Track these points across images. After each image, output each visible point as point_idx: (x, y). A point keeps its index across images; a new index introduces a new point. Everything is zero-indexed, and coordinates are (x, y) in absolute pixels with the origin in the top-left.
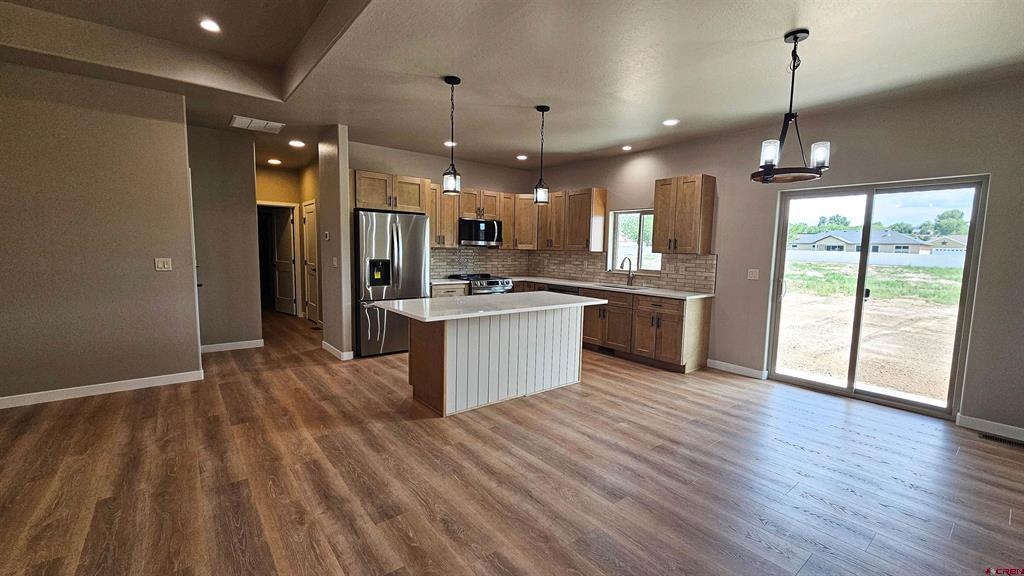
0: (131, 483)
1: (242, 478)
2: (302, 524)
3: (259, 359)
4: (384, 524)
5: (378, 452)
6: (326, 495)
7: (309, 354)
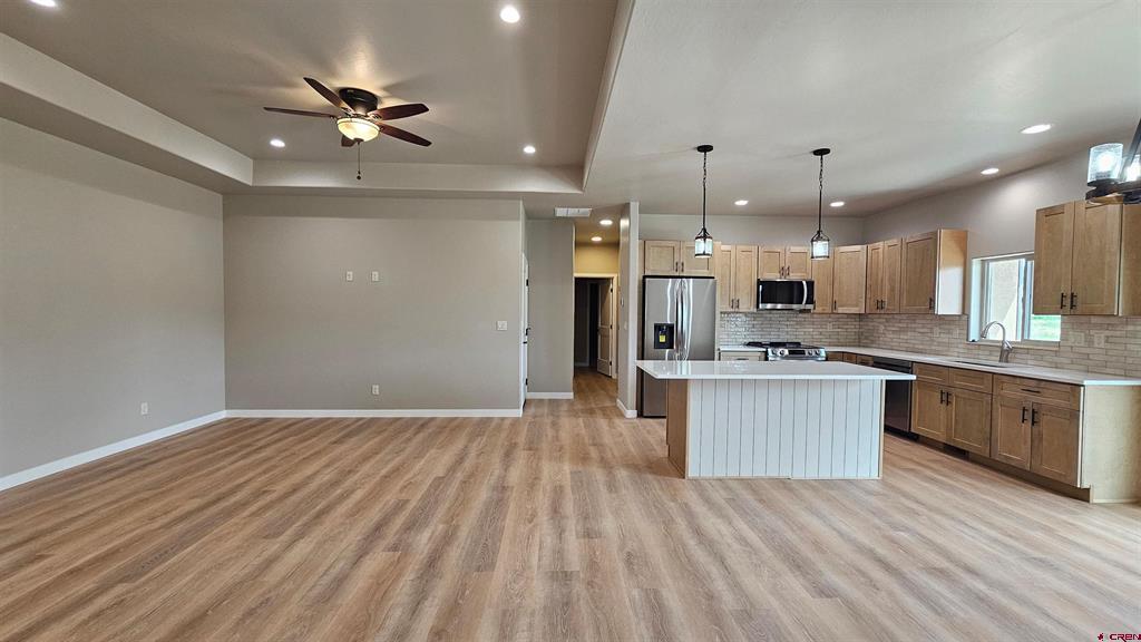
0: (454, 471)
1: (510, 485)
2: (530, 522)
3: (565, 407)
4: (582, 541)
5: (611, 491)
6: (556, 511)
7: (604, 410)
